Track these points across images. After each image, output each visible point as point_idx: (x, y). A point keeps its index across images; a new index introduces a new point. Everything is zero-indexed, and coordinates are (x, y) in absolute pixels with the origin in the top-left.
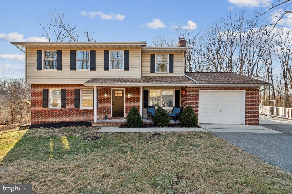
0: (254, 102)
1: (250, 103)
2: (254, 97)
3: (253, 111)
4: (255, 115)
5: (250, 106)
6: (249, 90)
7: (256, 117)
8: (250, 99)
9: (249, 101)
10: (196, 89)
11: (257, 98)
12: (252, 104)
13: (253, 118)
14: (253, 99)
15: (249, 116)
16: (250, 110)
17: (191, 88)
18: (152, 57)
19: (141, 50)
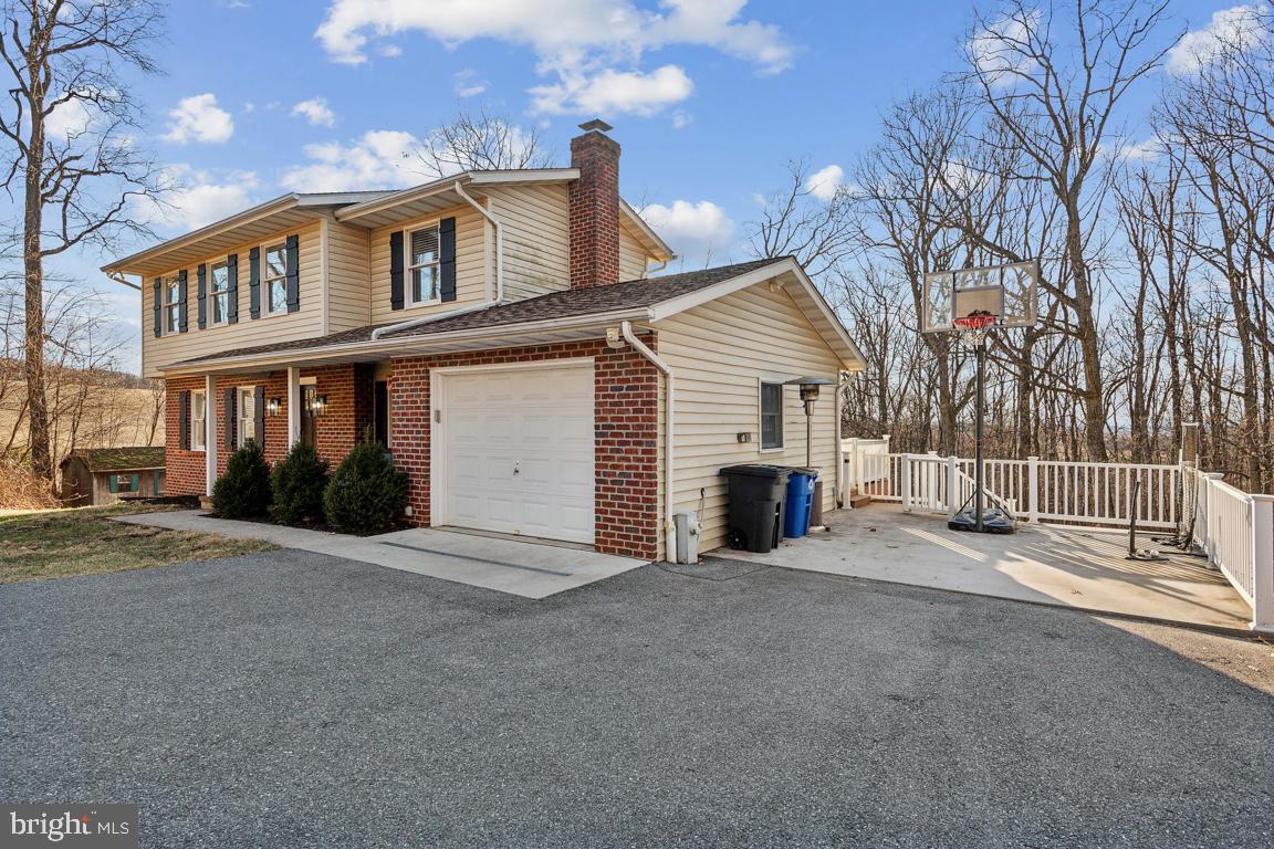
0: (631, 424)
1: (613, 427)
2: (629, 396)
3: (625, 475)
4: (633, 499)
5: (613, 443)
6: (604, 352)
7: (642, 508)
8: (611, 404)
9: (606, 419)
11: (641, 396)
12: (622, 435)
13: (627, 514)
14: (626, 403)
15: (609, 500)
16: (611, 467)
17: (404, 363)
18: (397, 240)
19: (324, 227)
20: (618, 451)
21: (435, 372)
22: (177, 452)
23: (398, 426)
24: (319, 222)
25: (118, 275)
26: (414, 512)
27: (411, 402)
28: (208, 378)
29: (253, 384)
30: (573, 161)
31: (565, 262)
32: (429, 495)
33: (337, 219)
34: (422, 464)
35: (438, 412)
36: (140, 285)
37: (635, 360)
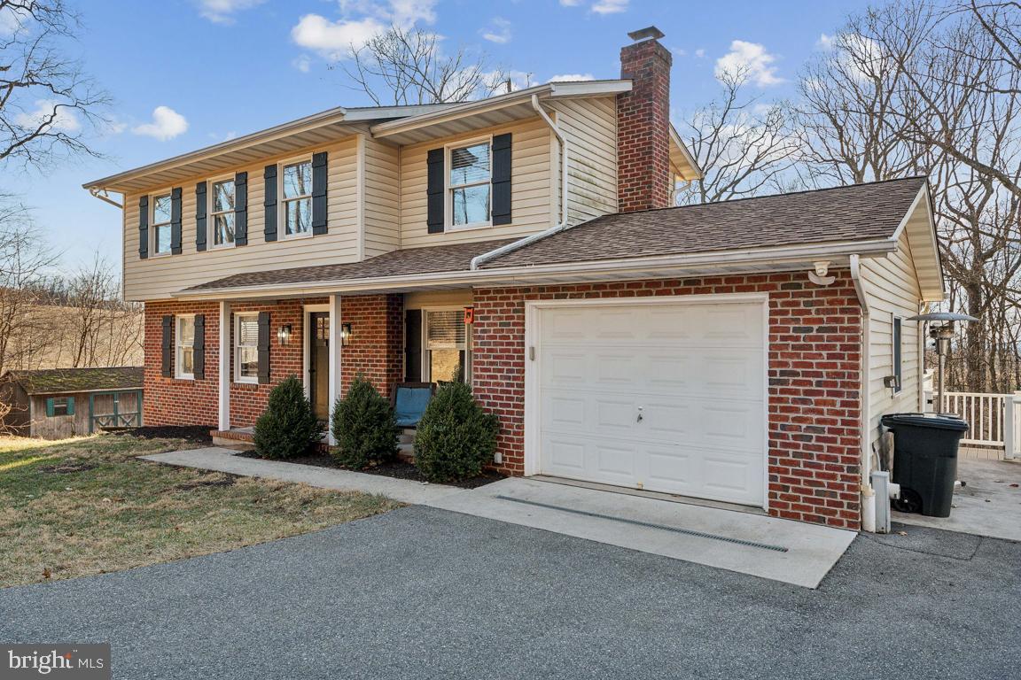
0: (824, 371)
1: (797, 374)
2: (821, 338)
3: (815, 430)
4: (827, 458)
5: (796, 392)
6: (783, 287)
7: (841, 469)
8: (794, 347)
9: (786, 364)
10: (509, 298)
11: (841, 339)
12: (810, 383)
13: (818, 475)
14: (818, 347)
15: (791, 458)
16: (794, 419)
17: (492, 295)
18: (435, 159)
19: (361, 144)
20: (804, 402)
21: (529, 304)
22: (158, 379)
23: (483, 363)
24: (356, 138)
25: (102, 193)
26: (504, 459)
27: (501, 337)
28: (222, 304)
29: (255, 310)
30: (624, 71)
31: (613, 181)
32: (522, 441)
33: (372, 135)
34: (515, 406)
35: (533, 349)
36: (121, 203)
37: (830, 298)
